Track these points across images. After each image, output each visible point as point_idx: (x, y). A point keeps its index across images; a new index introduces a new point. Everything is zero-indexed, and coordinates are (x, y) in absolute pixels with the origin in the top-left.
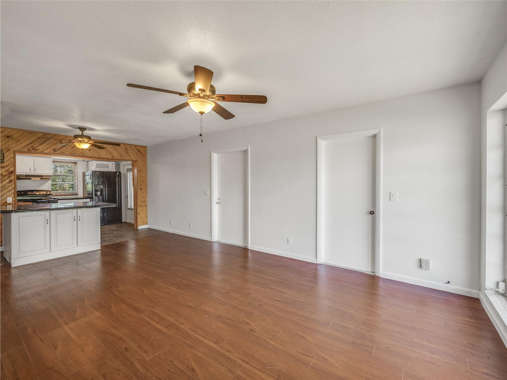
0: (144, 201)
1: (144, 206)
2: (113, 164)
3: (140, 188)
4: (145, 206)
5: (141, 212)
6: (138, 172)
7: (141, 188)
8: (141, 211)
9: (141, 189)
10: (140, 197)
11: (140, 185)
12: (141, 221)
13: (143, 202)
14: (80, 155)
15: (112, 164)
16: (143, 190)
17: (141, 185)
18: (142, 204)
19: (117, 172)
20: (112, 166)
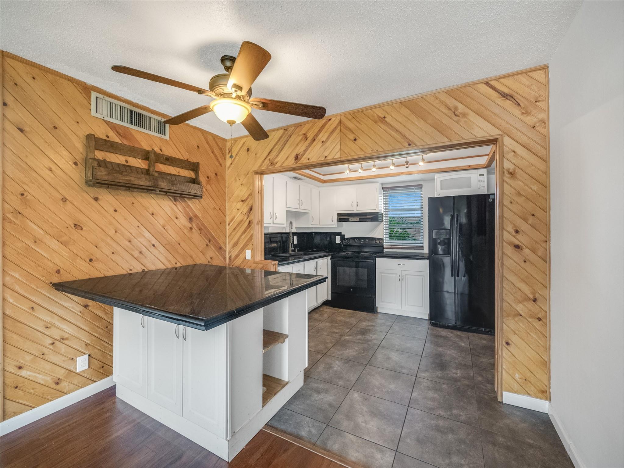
0: (531, 297)
1: (532, 317)
2: (483, 175)
3: (510, 244)
4: (540, 319)
5: (514, 338)
6: (505, 178)
7: (517, 242)
8: (515, 334)
9: (517, 247)
10: (512, 278)
11: (512, 231)
12: (517, 376)
13: (528, 299)
14: (335, 158)
15: (480, 175)
16: (527, 251)
17: (517, 232)
18: (520, 308)
19: (491, 195)
20: (479, 181)
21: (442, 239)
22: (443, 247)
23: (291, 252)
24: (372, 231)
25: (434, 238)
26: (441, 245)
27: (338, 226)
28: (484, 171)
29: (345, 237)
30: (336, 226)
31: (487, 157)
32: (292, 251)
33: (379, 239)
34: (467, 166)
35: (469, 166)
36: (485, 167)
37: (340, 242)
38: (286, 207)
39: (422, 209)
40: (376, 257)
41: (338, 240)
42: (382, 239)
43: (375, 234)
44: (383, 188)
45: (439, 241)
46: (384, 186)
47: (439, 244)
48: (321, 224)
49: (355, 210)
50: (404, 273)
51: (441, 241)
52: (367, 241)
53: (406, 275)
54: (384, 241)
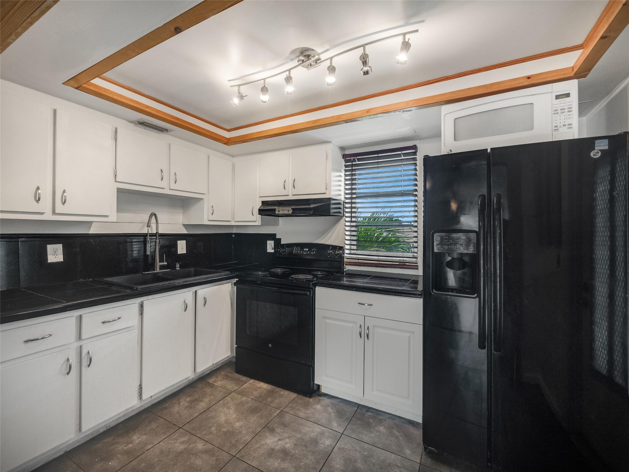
15: (559, 97)
19: (597, 142)
20: (556, 112)
21: (455, 255)
22: (459, 272)
23: (158, 270)
24: (324, 232)
25: (436, 250)
26: (452, 269)
27: (263, 224)
28: (572, 86)
29: (282, 243)
30: (258, 223)
31: (579, 53)
32: (160, 269)
33: (335, 248)
34: (524, 77)
35: (529, 78)
36: (572, 74)
37: (273, 251)
38: (116, 181)
39: (415, 193)
40: (315, 285)
41: (270, 247)
42: (341, 248)
43: (330, 239)
44: (344, 156)
45: (449, 258)
46: (347, 152)
47: (450, 265)
48: (236, 220)
49: (290, 194)
50: (370, 322)
51: (453, 258)
52: (313, 251)
53: (374, 326)
54: (347, 251)
